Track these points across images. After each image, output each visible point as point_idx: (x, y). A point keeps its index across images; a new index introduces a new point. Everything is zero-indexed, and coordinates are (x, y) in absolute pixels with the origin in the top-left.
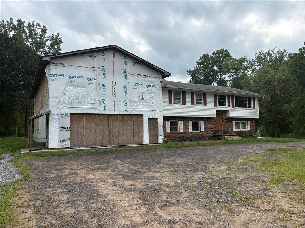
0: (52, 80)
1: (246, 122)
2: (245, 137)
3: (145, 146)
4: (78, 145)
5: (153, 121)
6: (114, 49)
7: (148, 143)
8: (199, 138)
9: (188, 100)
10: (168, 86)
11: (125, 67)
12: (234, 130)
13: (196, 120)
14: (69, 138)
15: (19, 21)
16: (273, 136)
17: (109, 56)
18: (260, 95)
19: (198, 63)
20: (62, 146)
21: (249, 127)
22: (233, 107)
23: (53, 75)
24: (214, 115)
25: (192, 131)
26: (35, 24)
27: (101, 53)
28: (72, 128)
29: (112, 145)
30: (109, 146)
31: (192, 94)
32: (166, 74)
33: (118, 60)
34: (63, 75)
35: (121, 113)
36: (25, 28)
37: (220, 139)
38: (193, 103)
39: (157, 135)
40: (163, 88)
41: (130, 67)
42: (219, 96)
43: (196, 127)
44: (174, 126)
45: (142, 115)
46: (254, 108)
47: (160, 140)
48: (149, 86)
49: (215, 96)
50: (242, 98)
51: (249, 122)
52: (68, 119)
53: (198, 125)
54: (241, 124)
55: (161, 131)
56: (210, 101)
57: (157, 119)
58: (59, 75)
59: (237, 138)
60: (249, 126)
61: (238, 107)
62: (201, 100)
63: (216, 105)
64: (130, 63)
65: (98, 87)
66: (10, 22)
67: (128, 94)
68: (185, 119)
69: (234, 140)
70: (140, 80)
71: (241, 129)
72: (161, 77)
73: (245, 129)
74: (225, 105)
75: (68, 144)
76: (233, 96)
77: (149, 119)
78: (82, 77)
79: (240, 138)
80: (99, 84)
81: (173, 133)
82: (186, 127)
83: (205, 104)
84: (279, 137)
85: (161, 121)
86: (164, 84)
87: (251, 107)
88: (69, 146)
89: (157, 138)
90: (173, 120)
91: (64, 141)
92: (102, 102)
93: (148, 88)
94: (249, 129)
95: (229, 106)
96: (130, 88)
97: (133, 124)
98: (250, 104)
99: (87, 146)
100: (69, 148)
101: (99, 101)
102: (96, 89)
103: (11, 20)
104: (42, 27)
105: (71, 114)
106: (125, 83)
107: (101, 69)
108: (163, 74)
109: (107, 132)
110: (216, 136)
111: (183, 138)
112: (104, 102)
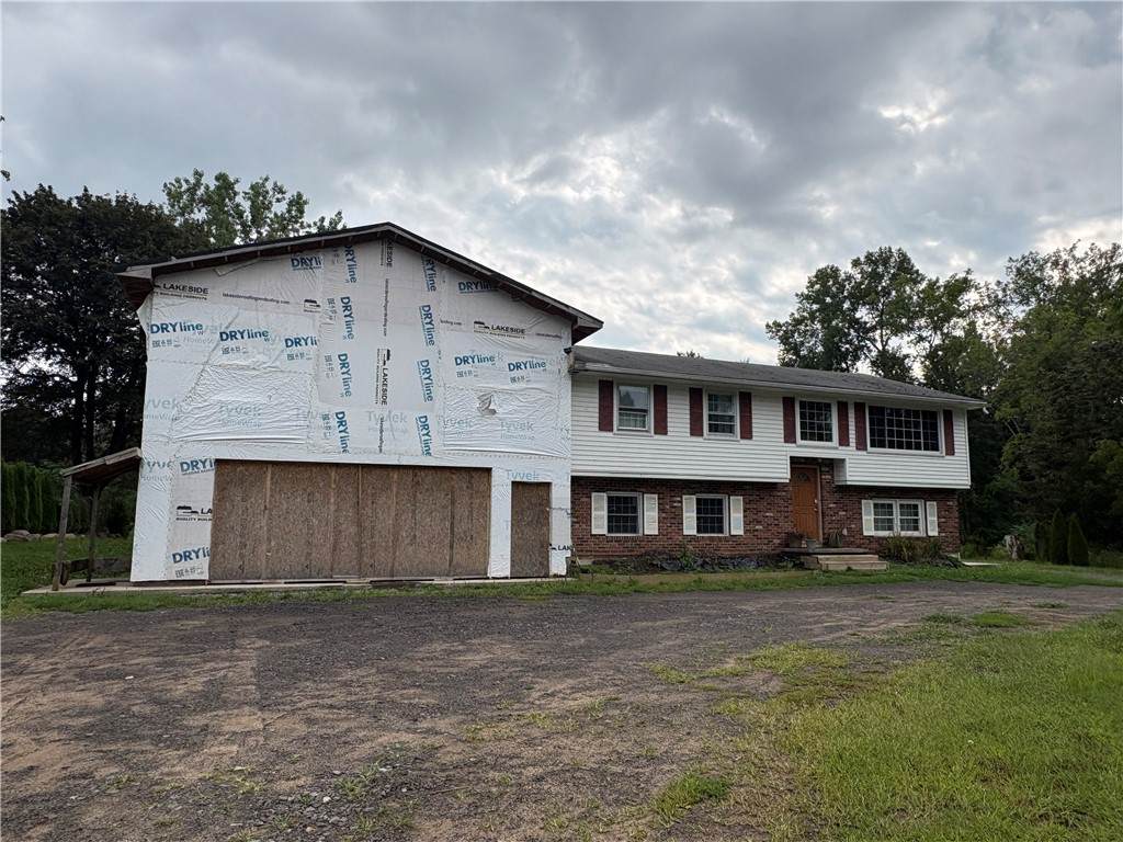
1: (920, 503)
2: (912, 559)
4: (242, 575)
5: (530, 496)
6: (387, 238)
7: (508, 573)
8: (715, 559)
9: (679, 414)
10: (589, 366)
11: (428, 298)
12: (869, 530)
13: (712, 495)
15: (221, 177)
16: (1062, 559)
17: (369, 261)
18: (974, 403)
20: (180, 573)
21: (930, 523)
22: (861, 446)
23: (164, 328)
24: (782, 473)
25: (694, 532)
26: (269, 186)
27: (342, 252)
28: (219, 513)
29: (365, 576)
30: (353, 582)
31: (695, 395)
32: (581, 323)
33: (407, 276)
34: (199, 327)
35: (404, 462)
36: (239, 199)
37: (801, 566)
38: (696, 430)
39: (545, 546)
40: (573, 372)
41: (448, 297)
42: (803, 405)
43: (711, 517)
44: (623, 516)
45: (489, 470)
46: (951, 451)
47: (558, 564)
48: (518, 366)
49: (788, 403)
50: (898, 412)
51: (932, 507)
52: (205, 483)
53: (721, 512)
54: (896, 511)
55: (561, 530)
56: (768, 422)
57: (548, 485)
58: (185, 328)
60: (933, 519)
61: (882, 445)
62: (731, 418)
63: (789, 437)
64: (447, 285)
65: (324, 365)
67: (437, 391)
68: (670, 489)
69: (856, 573)
70: (482, 345)
71: (898, 531)
72: (567, 334)
73: (916, 529)
74: (829, 439)
75: (200, 568)
76: (859, 407)
77: (515, 484)
78: (264, 334)
79: (883, 566)
80: (328, 359)
81: (618, 540)
82: (670, 518)
83: (747, 434)
84: (1085, 564)
85: (561, 496)
86: (576, 359)
87: (935, 448)
88: (205, 577)
89: (545, 563)
90: (623, 493)
91: (186, 556)
92: (334, 422)
93: (516, 373)
94: (933, 532)
95: (844, 441)
96: (445, 371)
97: (453, 503)
98: (935, 436)
99: (274, 577)
100: (202, 582)
101: (326, 417)
102: (316, 378)
103: (199, 175)
104: (288, 196)
105: (219, 462)
106: (428, 353)
108: (578, 325)
109: (353, 530)
110: (792, 556)
111: (651, 559)
112: (341, 422)
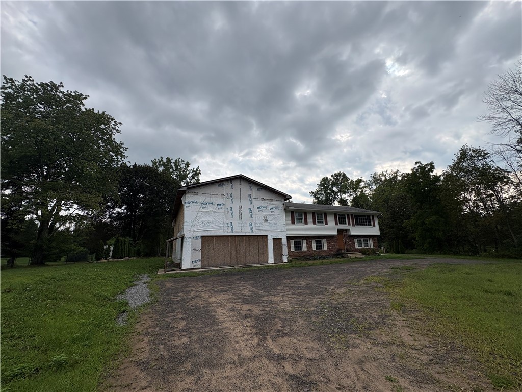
0: (187, 207)
1: (368, 239)
2: (369, 254)
3: (270, 266)
4: (209, 266)
5: (277, 241)
6: (241, 178)
7: (273, 262)
8: (322, 256)
9: (310, 219)
10: (289, 208)
11: (250, 192)
12: (357, 247)
13: (319, 239)
14: (200, 259)
15: (168, 159)
16: (398, 252)
17: (236, 184)
18: (379, 213)
19: (319, 185)
20: (194, 266)
21: (371, 245)
22: (353, 225)
23: (188, 203)
24: (335, 233)
25: (315, 249)
26: (180, 160)
27: (229, 182)
28: (203, 250)
29: (238, 265)
30: (236, 267)
31: (313, 214)
32: (287, 197)
33: (245, 187)
34: (197, 202)
35: (247, 234)
36: (172, 164)
37: (343, 257)
38: (314, 223)
39: (281, 255)
40: (285, 210)
41: (255, 192)
42: (339, 215)
43: (319, 246)
44: (298, 246)
45: (267, 236)
46: (374, 226)
47: (285, 259)
48: (272, 209)
49: (335, 215)
50: (361, 216)
51: (371, 240)
52: (200, 241)
53: (321, 244)
54: (362, 241)
55: (285, 250)
56: (331, 220)
57: (281, 239)
58: (193, 202)
59: (360, 255)
60: (372, 243)
61: (358, 225)
62: (322, 220)
63: (336, 224)
64: (254, 189)
65: (227, 211)
66: (160, 160)
67: (254, 216)
68: (308, 238)
69: (358, 258)
70: (264, 204)
71: (363, 247)
72: (283, 200)
73: (368, 246)
74: (346, 224)
75: (199, 265)
76: (352, 215)
77: (273, 239)
78: (212, 203)
79: (364, 256)
80: (227, 209)
81: (297, 252)
82: (309, 246)
83: (326, 223)
84: (404, 253)
85: (285, 241)
86: (286, 206)
87: (371, 225)
88: (200, 267)
89: (282, 259)
90: (296, 240)
91: (195, 262)
92: (230, 225)
93: (272, 210)
94: (372, 247)
95: (349, 224)
96: (255, 211)
97: (258, 244)
98: (370, 222)
99: (216, 267)
100: (199, 269)
101: (228, 224)
102: (225, 213)
103: (162, 158)
104: (185, 163)
105: (202, 236)
106: (251, 206)
107: (229, 195)
108: (285, 197)
109: (235, 253)
110: (340, 254)
111: (307, 257)
112: (231, 225)
